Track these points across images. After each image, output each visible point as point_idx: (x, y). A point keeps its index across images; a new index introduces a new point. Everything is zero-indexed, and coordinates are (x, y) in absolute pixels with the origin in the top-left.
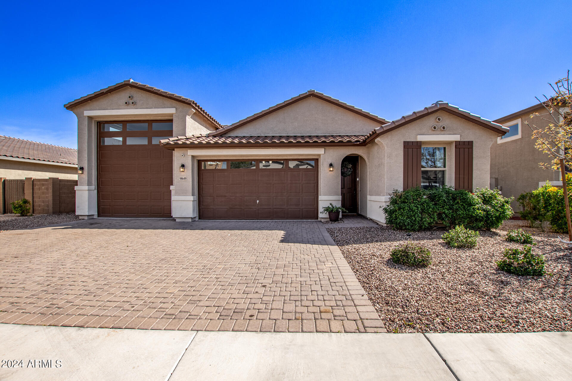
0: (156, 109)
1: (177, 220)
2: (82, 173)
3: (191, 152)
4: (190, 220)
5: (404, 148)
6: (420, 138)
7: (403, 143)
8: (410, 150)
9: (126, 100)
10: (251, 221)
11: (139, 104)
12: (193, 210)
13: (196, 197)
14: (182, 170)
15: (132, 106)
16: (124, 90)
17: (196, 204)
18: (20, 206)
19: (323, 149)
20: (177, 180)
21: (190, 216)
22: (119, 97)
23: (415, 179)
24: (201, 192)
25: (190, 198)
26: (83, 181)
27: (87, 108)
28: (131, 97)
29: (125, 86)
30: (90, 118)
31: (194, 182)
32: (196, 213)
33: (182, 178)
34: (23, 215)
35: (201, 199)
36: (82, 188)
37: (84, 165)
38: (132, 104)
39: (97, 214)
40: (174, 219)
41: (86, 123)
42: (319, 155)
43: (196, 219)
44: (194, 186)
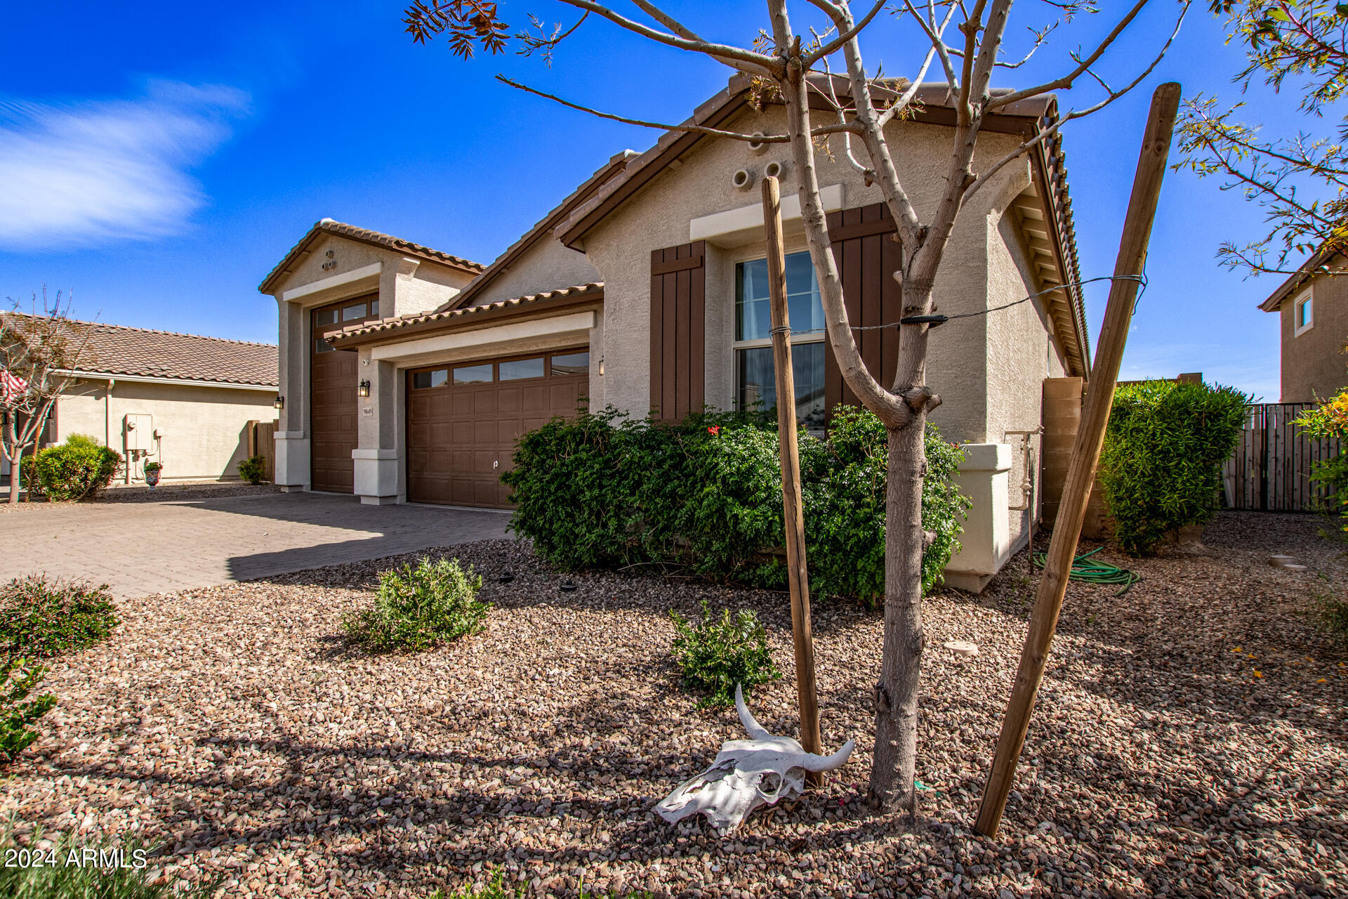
0: (361, 270)
1: (364, 501)
2: (283, 408)
3: (381, 352)
5: (653, 275)
7: (649, 257)
8: (670, 279)
9: (325, 260)
10: (477, 510)
11: (340, 265)
12: (383, 479)
13: (397, 449)
14: (363, 393)
15: (331, 271)
16: (324, 241)
17: (396, 469)
18: (247, 468)
19: (591, 315)
20: (361, 415)
21: (375, 492)
22: (320, 258)
23: (683, 382)
24: (412, 441)
25: (374, 453)
26: (284, 424)
27: (288, 284)
28: (331, 254)
29: (319, 234)
30: (294, 304)
31: (391, 420)
32: (396, 488)
33: (366, 411)
34: (254, 483)
35: (412, 457)
36: (280, 435)
37: (285, 394)
38: (330, 268)
39: (309, 483)
40: (358, 498)
41: (287, 314)
42: (585, 332)
43: (398, 501)
44: (391, 428)
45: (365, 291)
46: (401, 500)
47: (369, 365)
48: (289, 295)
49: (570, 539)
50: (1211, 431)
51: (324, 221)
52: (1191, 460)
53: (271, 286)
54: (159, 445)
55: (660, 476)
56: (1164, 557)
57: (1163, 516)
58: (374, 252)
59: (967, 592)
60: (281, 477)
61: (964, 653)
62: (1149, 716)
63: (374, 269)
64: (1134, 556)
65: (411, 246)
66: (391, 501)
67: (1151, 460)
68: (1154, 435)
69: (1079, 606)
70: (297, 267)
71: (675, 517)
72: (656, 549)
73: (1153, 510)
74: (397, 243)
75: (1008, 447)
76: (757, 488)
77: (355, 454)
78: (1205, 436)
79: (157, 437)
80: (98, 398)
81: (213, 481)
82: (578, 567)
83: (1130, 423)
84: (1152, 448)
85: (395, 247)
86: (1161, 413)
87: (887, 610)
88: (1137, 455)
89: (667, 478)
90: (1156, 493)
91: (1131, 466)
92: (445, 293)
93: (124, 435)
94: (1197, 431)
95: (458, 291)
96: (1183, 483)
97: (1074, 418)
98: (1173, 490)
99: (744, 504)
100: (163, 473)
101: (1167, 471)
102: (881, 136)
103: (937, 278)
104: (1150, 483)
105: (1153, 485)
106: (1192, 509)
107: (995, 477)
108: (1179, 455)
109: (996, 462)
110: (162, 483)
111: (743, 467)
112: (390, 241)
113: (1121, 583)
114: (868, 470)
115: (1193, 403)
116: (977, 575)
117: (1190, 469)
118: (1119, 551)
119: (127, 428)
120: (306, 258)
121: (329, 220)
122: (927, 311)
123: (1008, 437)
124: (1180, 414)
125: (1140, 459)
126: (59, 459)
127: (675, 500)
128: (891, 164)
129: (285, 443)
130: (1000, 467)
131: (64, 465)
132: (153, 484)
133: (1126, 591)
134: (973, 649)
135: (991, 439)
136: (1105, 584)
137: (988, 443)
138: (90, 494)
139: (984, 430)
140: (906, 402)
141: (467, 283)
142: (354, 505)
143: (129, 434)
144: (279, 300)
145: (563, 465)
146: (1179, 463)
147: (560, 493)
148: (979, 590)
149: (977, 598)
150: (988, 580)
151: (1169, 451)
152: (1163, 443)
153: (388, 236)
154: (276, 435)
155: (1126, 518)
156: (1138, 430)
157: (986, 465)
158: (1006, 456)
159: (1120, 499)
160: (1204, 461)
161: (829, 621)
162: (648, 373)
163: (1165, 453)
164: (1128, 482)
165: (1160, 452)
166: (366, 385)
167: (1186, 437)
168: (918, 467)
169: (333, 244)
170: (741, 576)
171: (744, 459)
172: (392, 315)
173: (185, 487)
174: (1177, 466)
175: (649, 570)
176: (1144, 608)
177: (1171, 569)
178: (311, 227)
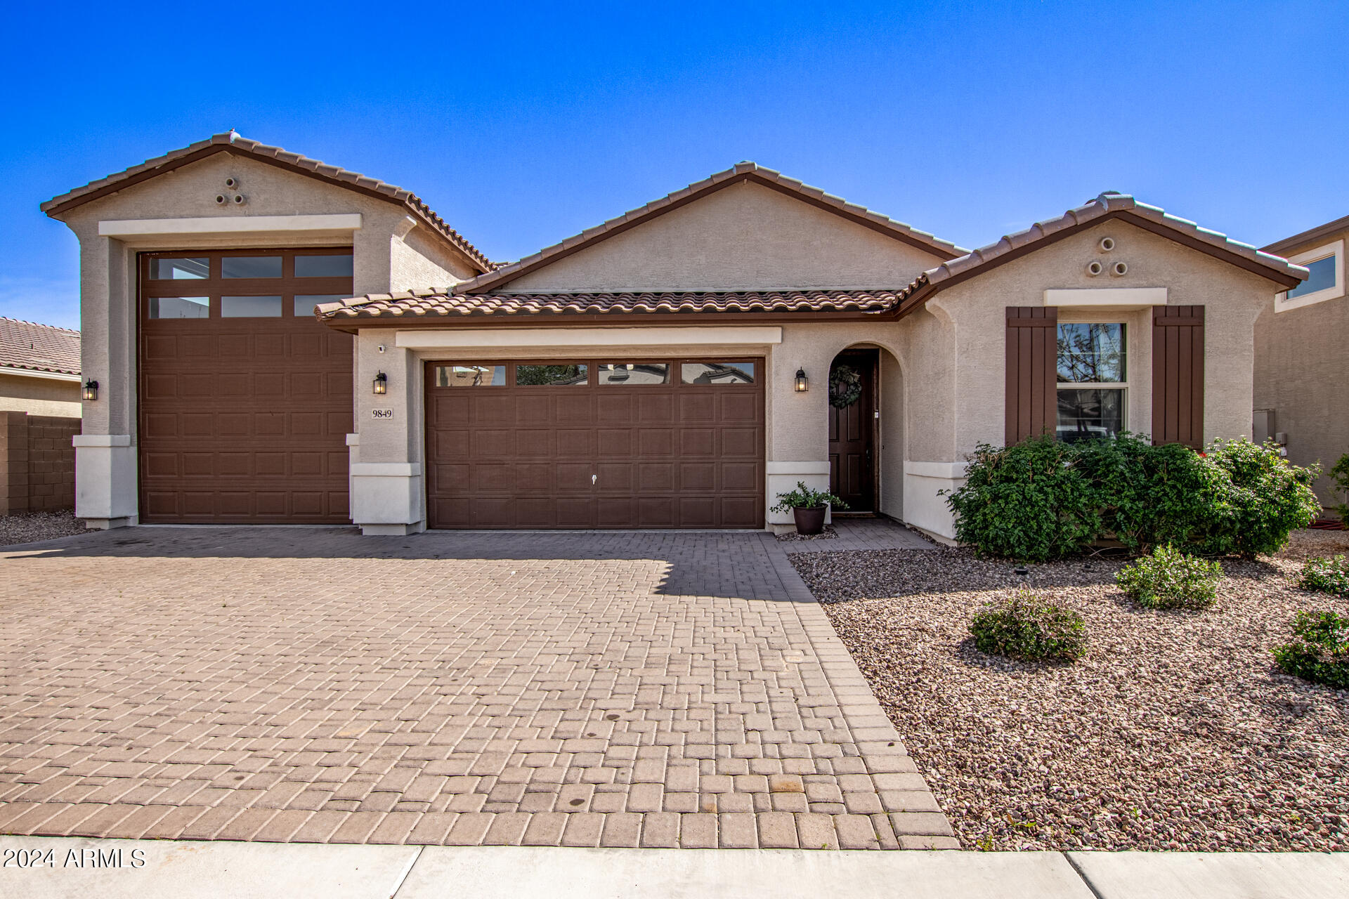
1: (367, 531)
2: (95, 399)
3: (406, 339)
4: (402, 532)
5: (1008, 325)
6: (1054, 298)
7: (1004, 311)
8: (1025, 332)
9: (221, 190)
11: (252, 202)
12: (412, 501)
13: (420, 464)
14: (379, 389)
16: (222, 161)
17: (419, 487)
19: (778, 331)
20: (365, 418)
22: (205, 183)
23: (1038, 414)
24: (433, 452)
25: (403, 468)
26: (98, 421)
27: (108, 212)
28: (236, 183)
29: (217, 151)
30: (117, 242)
31: (414, 425)
32: (420, 516)
33: (378, 413)
36: (90, 442)
38: (234, 204)
39: (136, 513)
41: (106, 256)
42: (763, 346)
43: (417, 529)
45: (293, 243)
46: (422, 528)
47: (386, 352)
48: (108, 228)
58: (346, 195)
85: (406, 201)
169: (236, 169)
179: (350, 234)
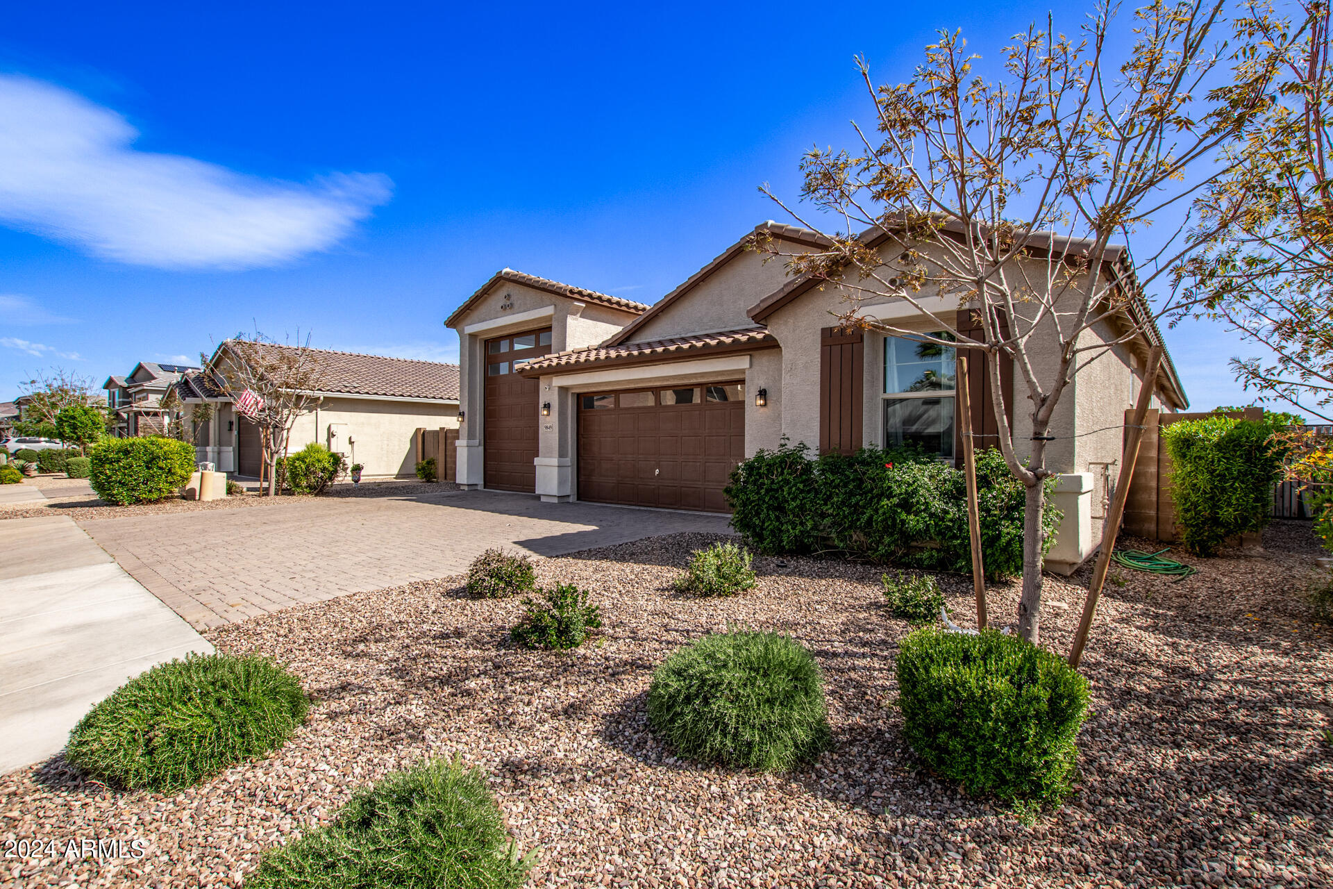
0: (536, 311)
1: (543, 499)
3: (559, 381)
4: (555, 500)
5: (823, 346)
7: (820, 332)
8: (836, 349)
9: (502, 302)
10: (642, 508)
11: (516, 306)
12: (561, 482)
13: (570, 459)
14: (545, 413)
15: (508, 311)
16: (502, 286)
17: (570, 473)
18: (423, 468)
19: (747, 358)
20: (542, 430)
21: (555, 492)
22: (498, 299)
23: (846, 424)
24: (582, 452)
25: (555, 461)
26: (464, 433)
27: (468, 321)
28: (508, 297)
29: (499, 281)
30: (473, 336)
31: (566, 434)
32: (570, 489)
33: (547, 427)
34: (428, 481)
35: (582, 465)
36: (461, 444)
37: (465, 408)
38: (508, 308)
39: (482, 483)
40: (538, 497)
41: (467, 345)
42: (743, 371)
43: (571, 500)
44: (566, 440)
45: (536, 326)
46: (573, 499)
47: (549, 391)
48: (469, 329)
49: (777, 533)
50: (1260, 460)
51: (505, 271)
52: (1243, 482)
53: (453, 322)
54: (352, 447)
55: (846, 493)
56: (1223, 557)
57: (1222, 525)
58: (546, 296)
59: (1059, 575)
60: (462, 477)
61: (1059, 608)
62: (1170, 640)
63: (548, 311)
64: (1198, 556)
65: (580, 293)
66: (566, 500)
67: (1211, 481)
68: (1213, 462)
69: (1144, 588)
70: (477, 307)
71: (858, 520)
72: (842, 541)
73: (1215, 521)
74: (571, 291)
75: (1091, 475)
76: (918, 502)
77: (537, 461)
78: (1254, 463)
79: (351, 443)
80: (310, 412)
81: (391, 479)
82: (780, 551)
83: (1194, 451)
84: (1212, 472)
85: (569, 294)
86: (1218, 446)
87: (1025, 568)
88: (1200, 477)
89: (851, 494)
90: (1215, 507)
91: (1195, 485)
92: (608, 330)
93: (329, 441)
94: (1248, 460)
95: (620, 329)
96: (1237, 499)
97: (1151, 443)
98: (1229, 505)
99: (909, 513)
100: (363, 473)
101: (1224, 490)
102: (1024, 352)
103: (1051, 419)
104: (1212, 498)
105: (1213, 501)
106: (1245, 520)
107: (1080, 497)
108: (1233, 478)
109: (1081, 487)
110: (363, 480)
111: (910, 489)
112: (566, 290)
113: (1180, 574)
114: (994, 493)
115: (1244, 439)
116: (1067, 563)
117: (1242, 489)
118: (1186, 551)
119: (331, 435)
120: (486, 299)
121: (508, 270)
122: (1045, 435)
123: (1091, 466)
124: (1234, 446)
125: (1202, 479)
126: (304, 462)
127: (857, 510)
128: (1029, 366)
129: (466, 450)
130: (1084, 490)
131: (307, 467)
132: (356, 482)
133: (1183, 579)
134: (1065, 606)
135: (1079, 471)
136: (1167, 575)
137: (1076, 474)
138: (320, 490)
139: (1073, 465)
140: (1035, 475)
141: (629, 323)
142: (537, 502)
143: (333, 440)
144: (461, 333)
145: (773, 482)
146: (1233, 484)
147: (771, 502)
148: (1069, 574)
149: (1067, 579)
150: (1076, 567)
151: (1225, 475)
152: (1220, 469)
153: (562, 285)
154: (458, 443)
155: (1192, 525)
156: (1200, 458)
157: (1075, 489)
158: (1089, 480)
159: (1187, 511)
160: (1253, 483)
161: (967, 588)
162: (818, 415)
163: (1222, 477)
164: (1193, 498)
165: (1218, 475)
166: (547, 406)
167: (1238, 465)
168: (1041, 504)
169: (509, 288)
170: (903, 560)
171: (909, 485)
172: (564, 349)
173: (379, 484)
174: (1231, 486)
175: (836, 555)
176: (1192, 589)
177: (1224, 565)
178: (493, 275)
179: (550, 318)
